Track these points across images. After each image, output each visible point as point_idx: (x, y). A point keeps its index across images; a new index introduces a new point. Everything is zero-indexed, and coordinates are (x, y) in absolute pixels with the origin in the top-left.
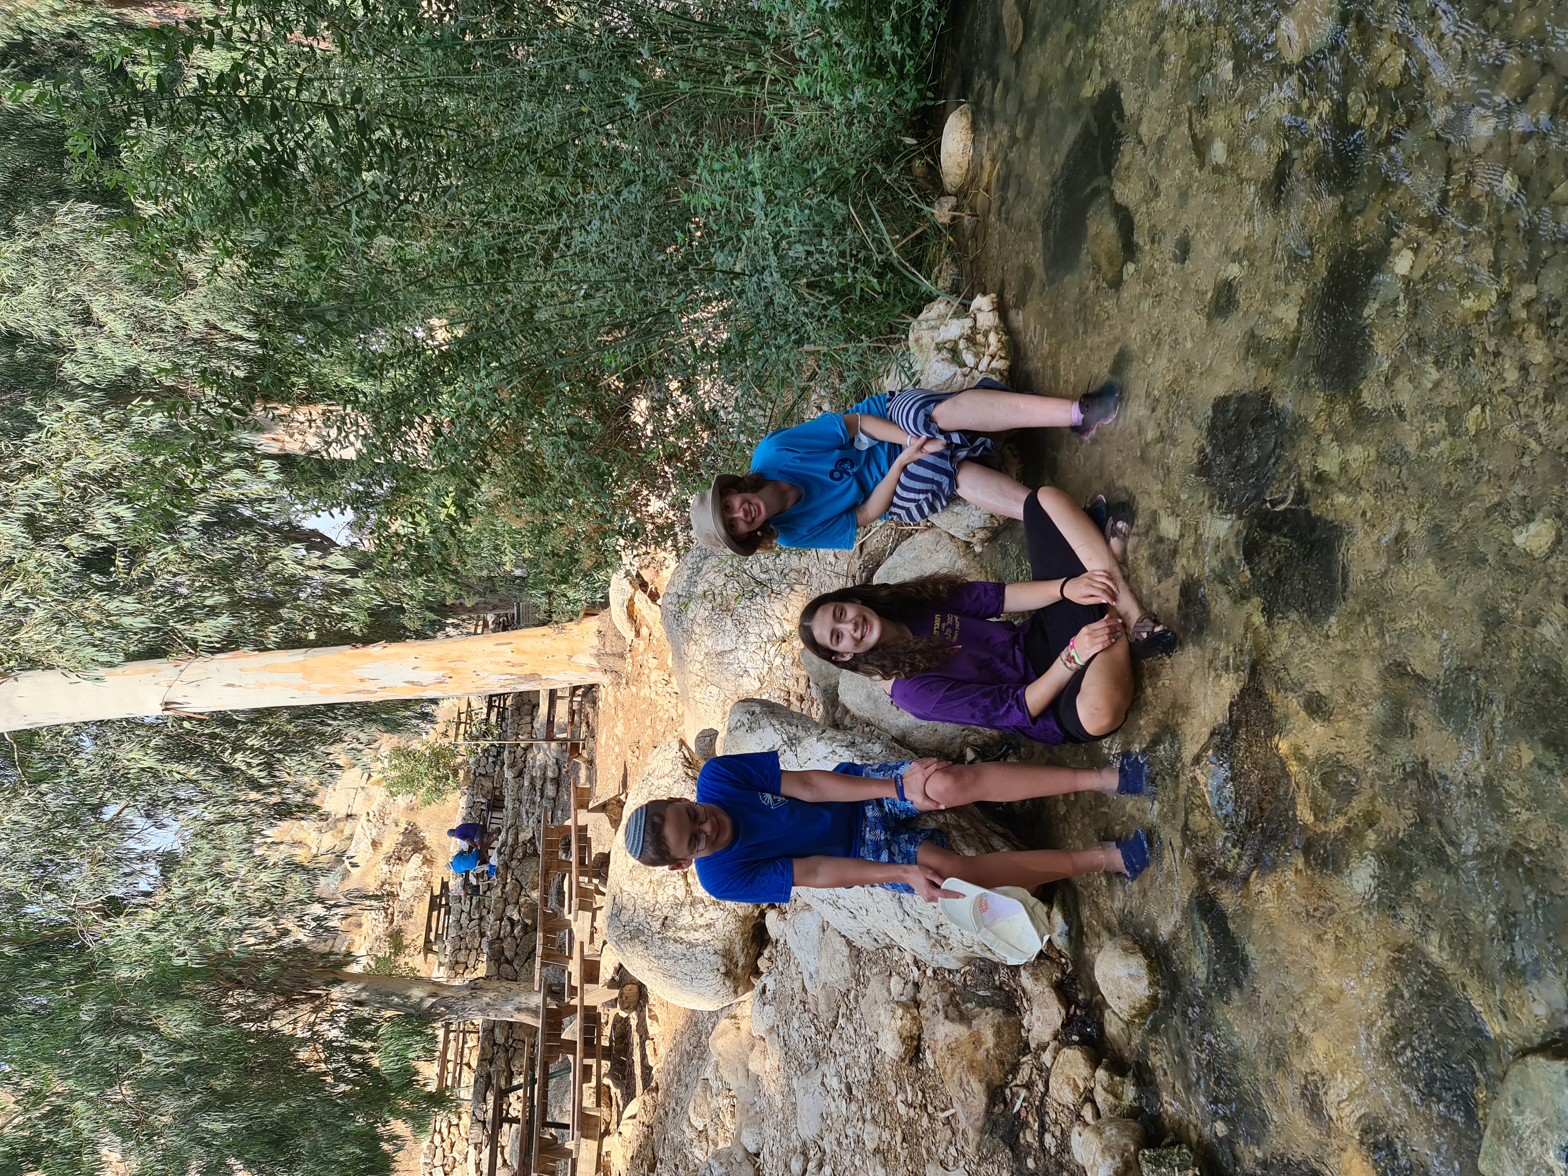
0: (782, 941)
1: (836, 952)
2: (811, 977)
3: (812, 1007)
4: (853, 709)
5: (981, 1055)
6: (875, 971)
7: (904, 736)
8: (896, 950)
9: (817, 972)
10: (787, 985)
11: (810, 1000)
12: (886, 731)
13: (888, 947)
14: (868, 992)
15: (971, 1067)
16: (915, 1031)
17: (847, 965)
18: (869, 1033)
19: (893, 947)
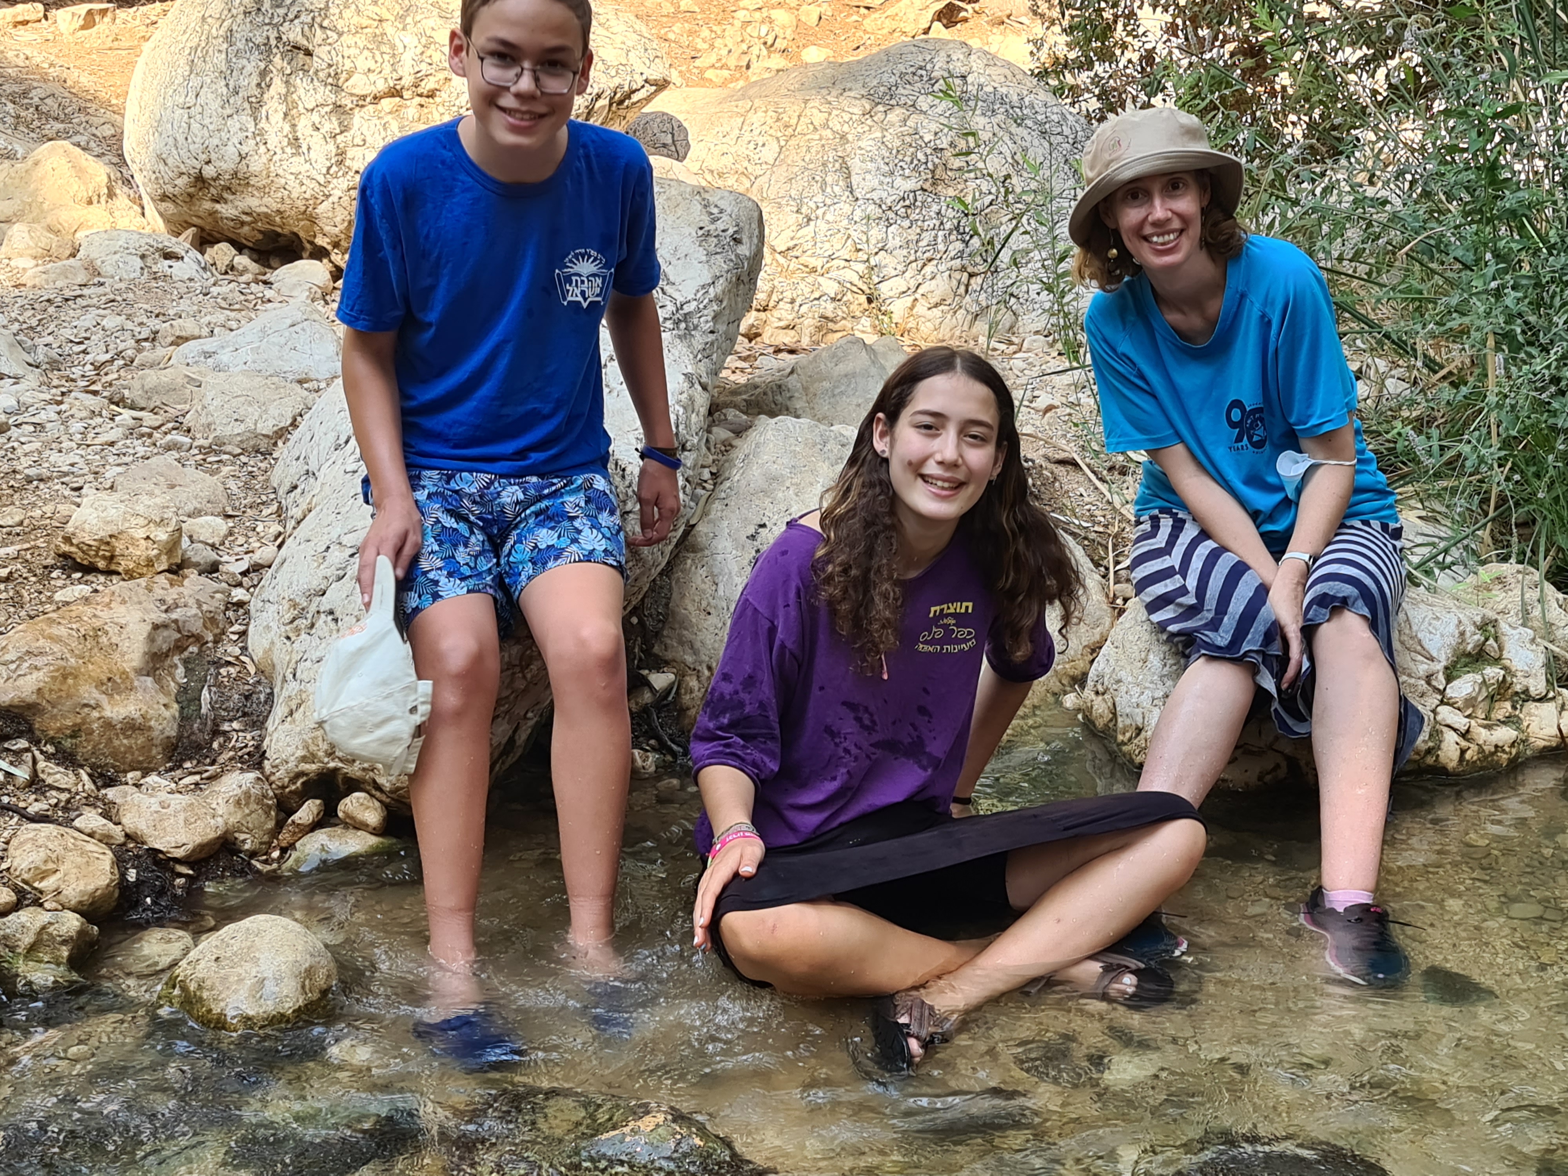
0: (269, 293)
1: (263, 406)
2: (208, 355)
3: (147, 355)
4: (744, 446)
5: (89, 693)
6: (232, 484)
7: (695, 549)
8: (276, 528)
9: (217, 368)
10: (184, 304)
11: (160, 352)
12: (705, 513)
13: (279, 512)
14: (190, 470)
15: (65, 675)
16: (124, 564)
17: (239, 428)
18: (111, 473)
19: (282, 522)
